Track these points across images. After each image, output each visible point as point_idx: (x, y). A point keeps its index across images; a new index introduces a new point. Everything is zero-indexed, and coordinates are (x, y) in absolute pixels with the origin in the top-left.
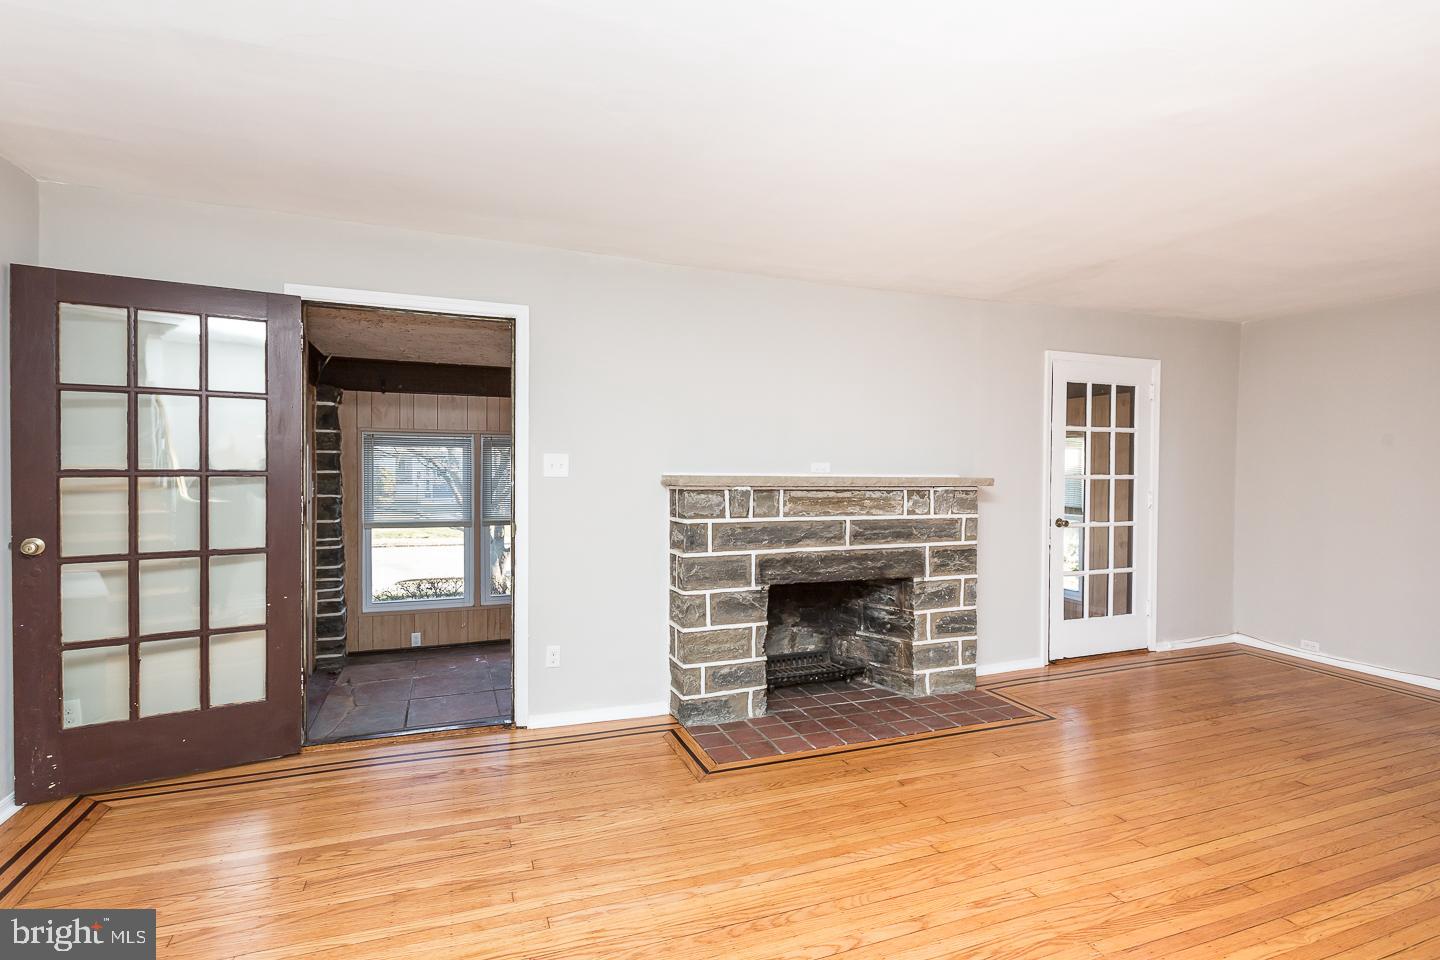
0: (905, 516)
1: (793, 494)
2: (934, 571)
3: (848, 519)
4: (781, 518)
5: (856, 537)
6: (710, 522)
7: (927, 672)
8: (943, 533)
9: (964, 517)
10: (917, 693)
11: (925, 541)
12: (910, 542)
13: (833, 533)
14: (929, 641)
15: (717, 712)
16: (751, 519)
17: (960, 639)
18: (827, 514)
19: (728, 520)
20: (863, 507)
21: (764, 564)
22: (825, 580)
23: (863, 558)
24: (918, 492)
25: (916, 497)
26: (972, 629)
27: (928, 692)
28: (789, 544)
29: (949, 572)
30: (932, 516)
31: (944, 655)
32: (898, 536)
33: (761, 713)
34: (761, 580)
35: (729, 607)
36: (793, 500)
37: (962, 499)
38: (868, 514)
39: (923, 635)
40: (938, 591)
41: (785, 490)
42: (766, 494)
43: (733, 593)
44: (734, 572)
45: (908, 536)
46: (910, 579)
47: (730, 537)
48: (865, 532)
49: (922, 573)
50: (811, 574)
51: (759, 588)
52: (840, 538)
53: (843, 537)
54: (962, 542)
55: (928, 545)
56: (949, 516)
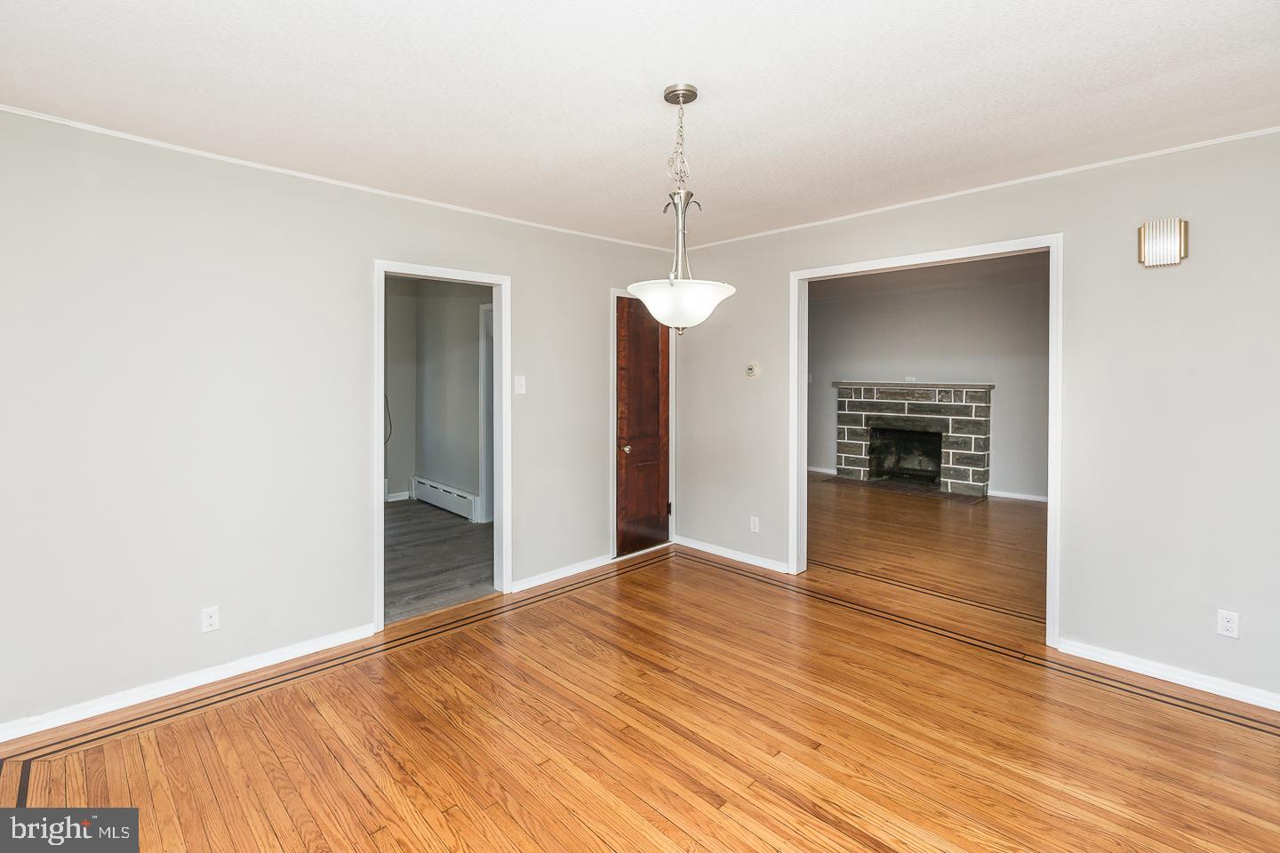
0: (937, 402)
1: (880, 390)
2: (954, 431)
3: (906, 402)
4: (875, 400)
5: (910, 411)
6: (847, 400)
7: (949, 481)
8: (960, 413)
9: (974, 405)
10: (942, 489)
11: (949, 415)
12: (940, 415)
13: (900, 408)
14: (951, 466)
15: (848, 474)
16: (862, 400)
17: (971, 469)
18: (896, 399)
19: (853, 399)
20: (914, 397)
21: (868, 418)
22: (895, 428)
23: (914, 420)
24: (945, 391)
25: (943, 394)
26: (983, 464)
27: (950, 491)
28: (879, 412)
29: (964, 433)
30: (953, 403)
31: (962, 475)
32: (932, 412)
33: (865, 479)
34: (867, 425)
35: (853, 434)
36: (880, 392)
37: (973, 395)
38: (917, 401)
39: (948, 463)
40: (957, 442)
41: (877, 389)
42: (869, 392)
43: (855, 429)
44: (856, 420)
45: (939, 413)
46: (941, 434)
47: (853, 406)
48: (913, 409)
49: (948, 432)
50: (889, 425)
51: (866, 428)
52: (902, 411)
53: (904, 410)
54: (973, 418)
55: (951, 418)
56: (964, 403)
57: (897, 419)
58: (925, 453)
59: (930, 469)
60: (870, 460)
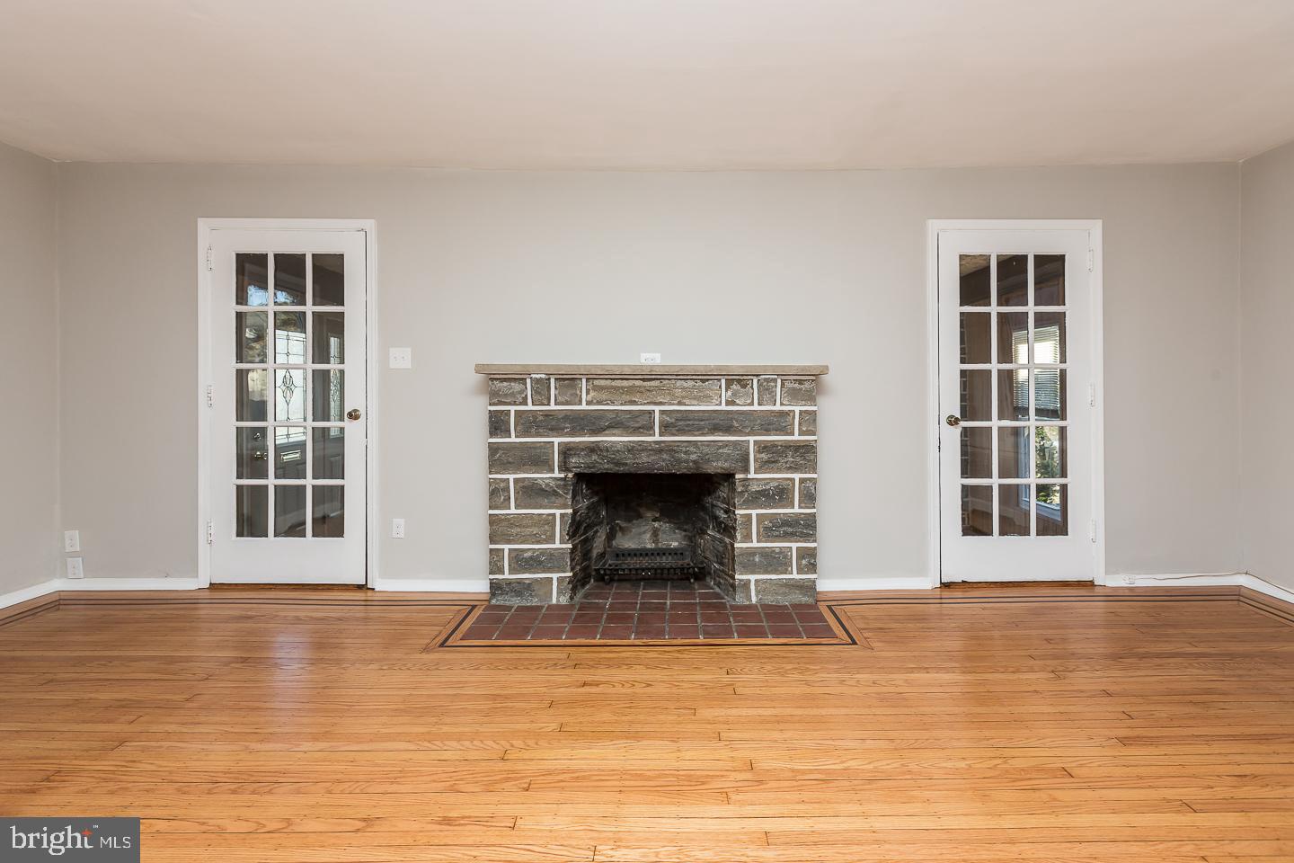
0: (724, 407)
1: (596, 382)
2: (760, 467)
3: (657, 409)
4: (584, 407)
5: (666, 428)
6: (513, 409)
7: (753, 578)
8: (771, 427)
9: (797, 409)
10: (740, 599)
11: (748, 434)
12: (730, 435)
13: (641, 423)
14: (755, 544)
15: (519, 594)
16: (553, 407)
17: (794, 546)
18: (633, 403)
19: (530, 407)
20: (674, 397)
21: (566, 452)
22: (632, 470)
23: (676, 450)
24: (739, 381)
25: (735, 387)
26: (808, 535)
27: (754, 600)
28: (595, 432)
29: (779, 470)
30: (756, 407)
31: (775, 562)
32: (715, 429)
33: (564, 600)
34: (564, 467)
35: (531, 493)
36: (596, 388)
37: (794, 389)
38: (680, 403)
39: (748, 538)
40: (766, 490)
41: (587, 379)
42: (568, 381)
43: (536, 479)
44: (538, 459)
45: (728, 430)
46: (732, 476)
47: (530, 424)
49: (746, 470)
50: (618, 464)
51: (562, 476)
52: (649, 428)
53: (652, 428)
54: (796, 437)
55: (752, 439)
56: (778, 407)
58: (667, 514)
59: (675, 544)
60: (573, 550)
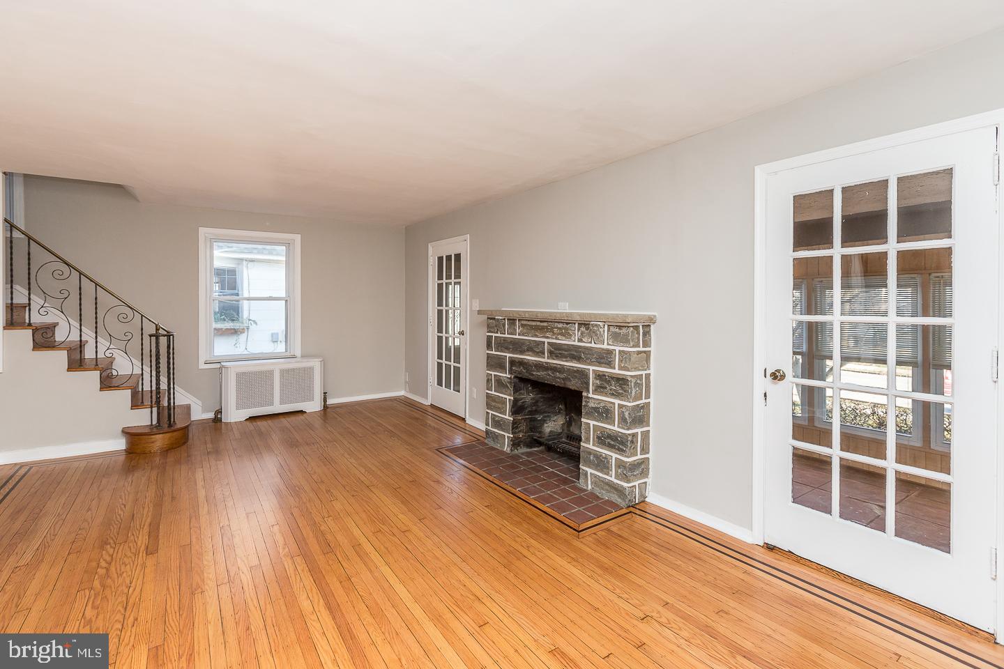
0: (576, 343)
1: (523, 322)
2: (596, 390)
3: (546, 340)
4: (517, 337)
5: (551, 354)
6: (494, 335)
7: (589, 471)
8: (602, 361)
9: (617, 349)
10: (581, 481)
11: (589, 364)
12: (580, 363)
13: (535, 348)
14: (592, 447)
15: (494, 440)
16: (506, 336)
17: (613, 455)
18: (536, 336)
19: (499, 334)
20: (554, 334)
21: (511, 362)
22: (536, 379)
23: (555, 369)
24: (585, 324)
25: (583, 329)
27: (590, 487)
28: (522, 352)
29: (606, 395)
30: (593, 345)
31: (602, 464)
32: (573, 358)
33: (510, 449)
34: (511, 370)
35: (499, 384)
36: (523, 326)
37: (616, 333)
38: (557, 339)
39: (588, 440)
40: (597, 408)
41: (519, 320)
42: (512, 321)
43: (500, 376)
44: (501, 365)
45: (578, 359)
46: (580, 393)
47: (499, 344)
48: (557, 351)
49: (588, 391)
50: (531, 373)
51: (509, 376)
53: (544, 353)
54: (617, 371)
55: (592, 368)
56: (605, 346)
57: (539, 366)
60: (514, 423)
